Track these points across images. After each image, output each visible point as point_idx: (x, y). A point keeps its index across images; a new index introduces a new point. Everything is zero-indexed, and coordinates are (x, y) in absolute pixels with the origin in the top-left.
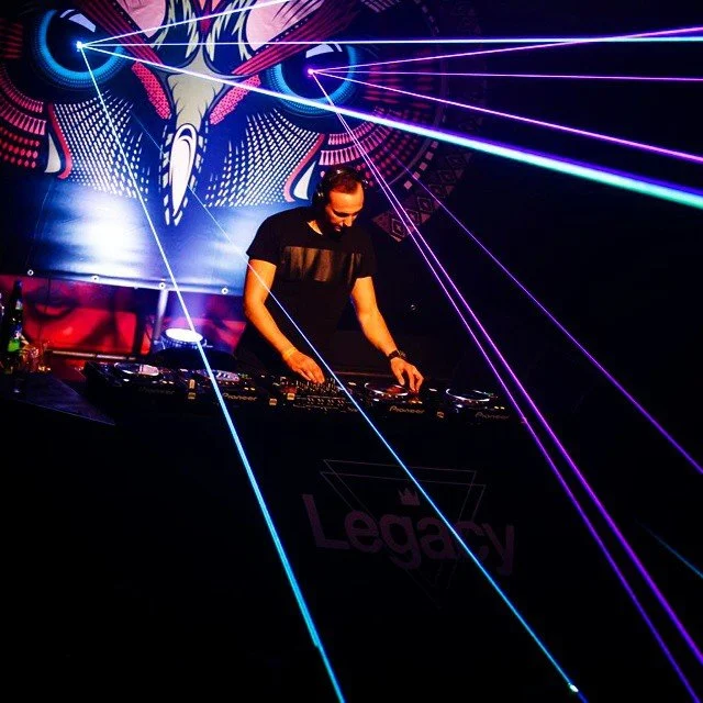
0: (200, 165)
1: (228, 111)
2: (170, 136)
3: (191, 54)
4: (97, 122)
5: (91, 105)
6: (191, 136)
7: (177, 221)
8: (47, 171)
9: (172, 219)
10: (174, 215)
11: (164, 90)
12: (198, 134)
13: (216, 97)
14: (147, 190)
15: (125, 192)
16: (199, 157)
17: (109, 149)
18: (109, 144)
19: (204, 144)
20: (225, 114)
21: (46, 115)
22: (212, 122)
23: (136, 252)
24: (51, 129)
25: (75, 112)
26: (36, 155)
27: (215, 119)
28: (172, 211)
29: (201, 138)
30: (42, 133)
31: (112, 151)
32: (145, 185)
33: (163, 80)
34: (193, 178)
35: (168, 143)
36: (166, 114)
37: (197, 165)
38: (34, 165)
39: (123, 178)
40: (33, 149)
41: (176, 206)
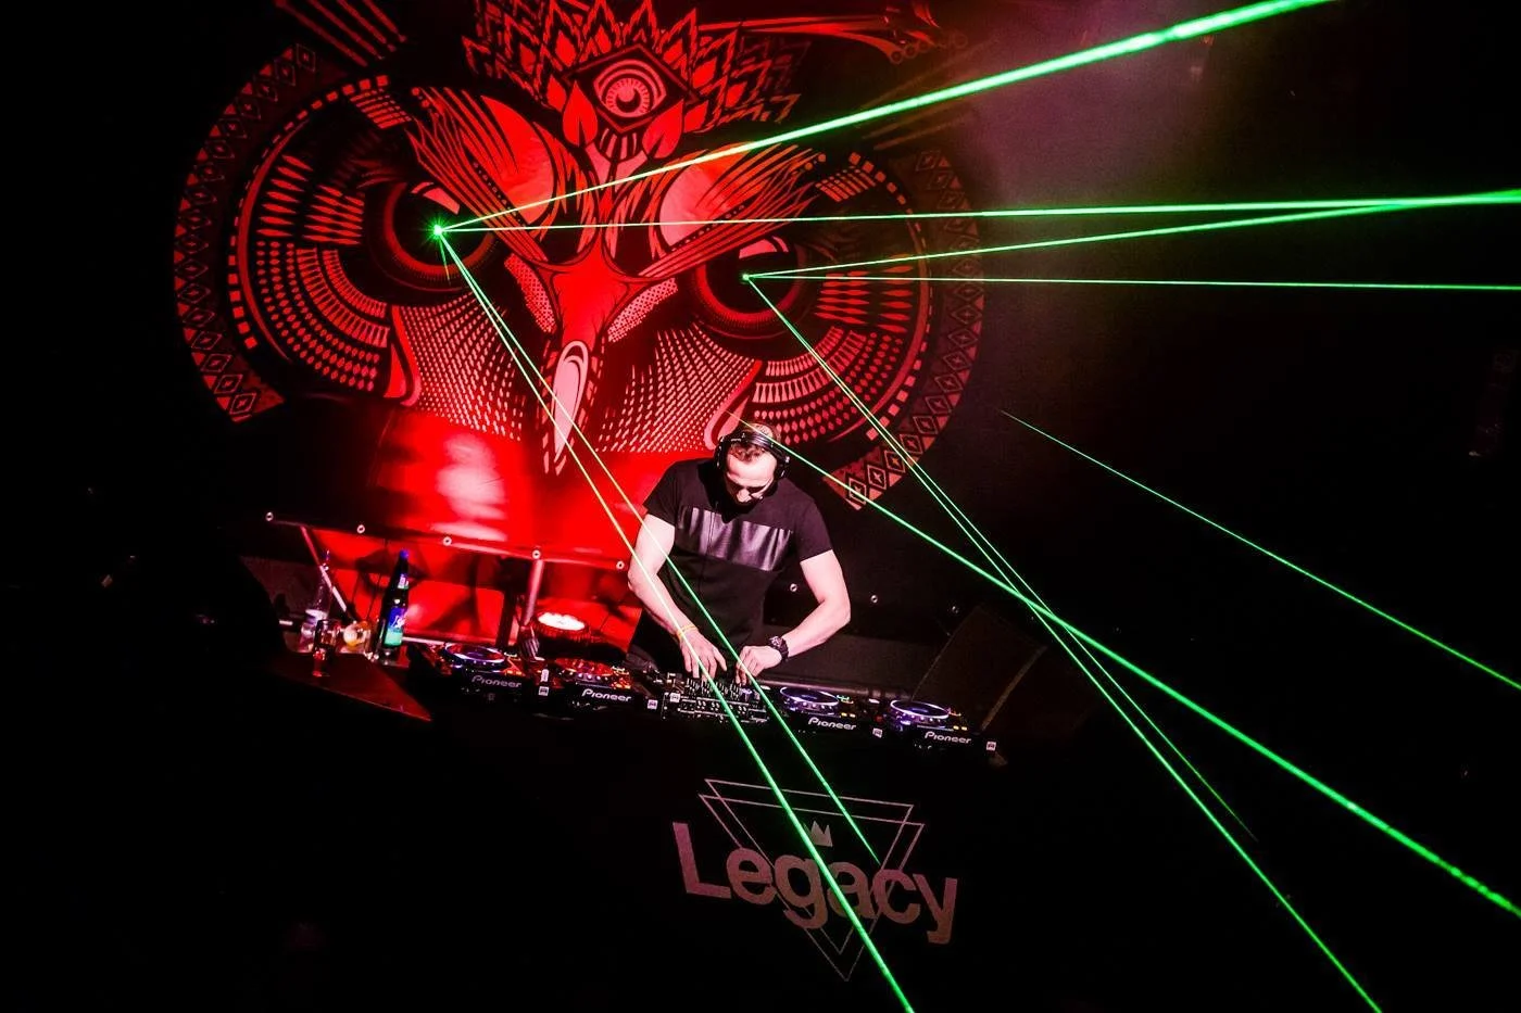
0: (593, 395)
1: (633, 325)
2: (554, 354)
3: (586, 247)
4: (457, 333)
5: (449, 310)
6: (582, 357)
7: (559, 469)
8: (386, 396)
9: (553, 465)
10: (555, 460)
11: (548, 294)
12: (590, 355)
13: (616, 306)
14: (520, 425)
15: (491, 428)
16: (591, 385)
17: (472, 369)
18: (472, 363)
19: (599, 368)
20: (627, 328)
21: (387, 321)
22: (610, 338)
23: (497, 506)
24: (394, 338)
25: (428, 319)
26: (373, 373)
27: (615, 335)
28: (552, 455)
29: (595, 360)
30: (384, 344)
31: (476, 372)
32: (517, 419)
33: (547, 281)
34: (583, 412)
35: (549, 365)
36: (547, 325)
37: (589, 395)
38: (371, 386)
39: (489, 408)
40: (371, 365)
41: (559, 448)
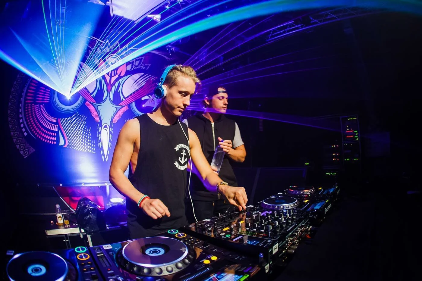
0: (112, 138)
1: (119, 118)
2: (100, 128)
3: (105, 98)
4: (76, 123)
5: (72, 118)
6: (107, 128)
7: (107, 160)
8: (59, 145)
9: (105, 159)
10: (105, 157)
11: (97, 112)
12: (109, 127)
13: (114, 113)
14: (95, 149)
15: (87, 151)
16: (111, 135)
17: (80, 134)
18: (80, 133)
19: (112, 131)
20: (118, 119)
21: (57, 123)
22: (114, 122)
23: (95, 173)
24: (59, 128)
25: (67, 121)
26: (55, 139)
27: (115, 121)
28: (104, 156)
29: (111, 128)
30: (57, 130)
31: (81, 135)
32: (94, 147)
33: (96, 108)
34: (110, 143)
35: (100, 131)
36: (97, 120)
37: (111, 138)
38: (55, 143)
39: (86, 145)
40: (54, 136)
41: (106, 154)
